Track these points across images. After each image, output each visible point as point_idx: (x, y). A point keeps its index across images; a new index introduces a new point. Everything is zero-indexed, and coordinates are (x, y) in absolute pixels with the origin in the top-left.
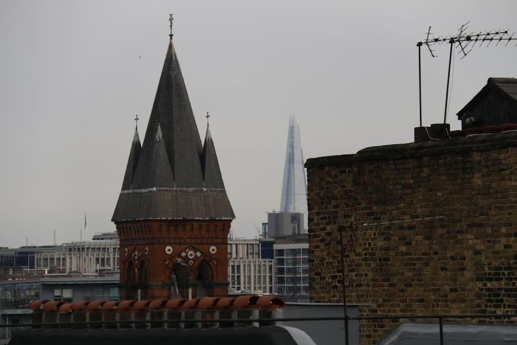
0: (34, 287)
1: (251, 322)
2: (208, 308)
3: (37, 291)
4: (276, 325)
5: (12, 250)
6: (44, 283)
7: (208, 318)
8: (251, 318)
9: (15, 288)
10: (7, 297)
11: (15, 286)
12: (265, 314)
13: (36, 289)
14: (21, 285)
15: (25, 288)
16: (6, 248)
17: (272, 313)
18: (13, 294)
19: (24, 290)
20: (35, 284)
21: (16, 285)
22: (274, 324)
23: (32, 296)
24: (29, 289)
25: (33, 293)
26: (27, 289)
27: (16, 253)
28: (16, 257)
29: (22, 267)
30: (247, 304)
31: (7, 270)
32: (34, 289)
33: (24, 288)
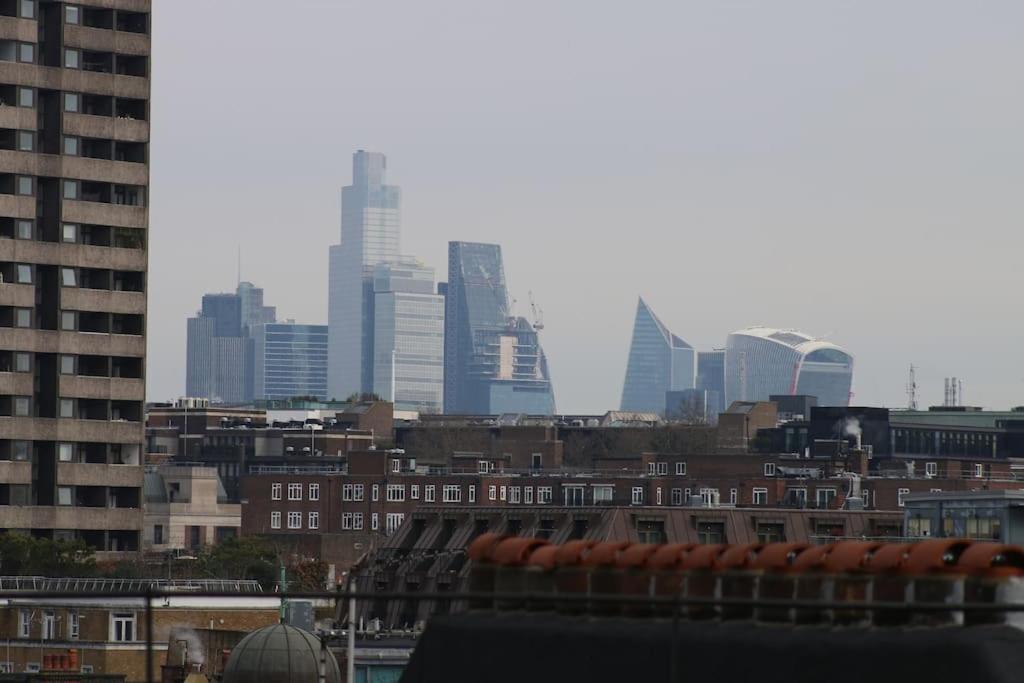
0: (990, 513)
1: (946, 613)
2: (851, 571)
3: (997, 523)
4: (1007, 623)
5: (991, 415)
6: (1013, 503)
7: (850, 601)
8: (949, 601)
9: (941, 513)
10: (922, 536)
11: (941, 508)
12: (980, 591)
13: (995, 517)
14: (956, 505)
15: (967, 514)
16: (978, 409)
17: (999, 589)
18: (936, 530)
19: (965, 519)
20: (991, 505)
21: (945, 505)
22: (1003, 620)
23: (983, 536)
24: (977, 517)
25: (985, 528)
26: (970, 516)
27: (997, 422)
28: (999, 435)
29: (1011, 459)
30: (939, 563)
31: (968, 466)
32: (990, 518)
33: (963, 514)
